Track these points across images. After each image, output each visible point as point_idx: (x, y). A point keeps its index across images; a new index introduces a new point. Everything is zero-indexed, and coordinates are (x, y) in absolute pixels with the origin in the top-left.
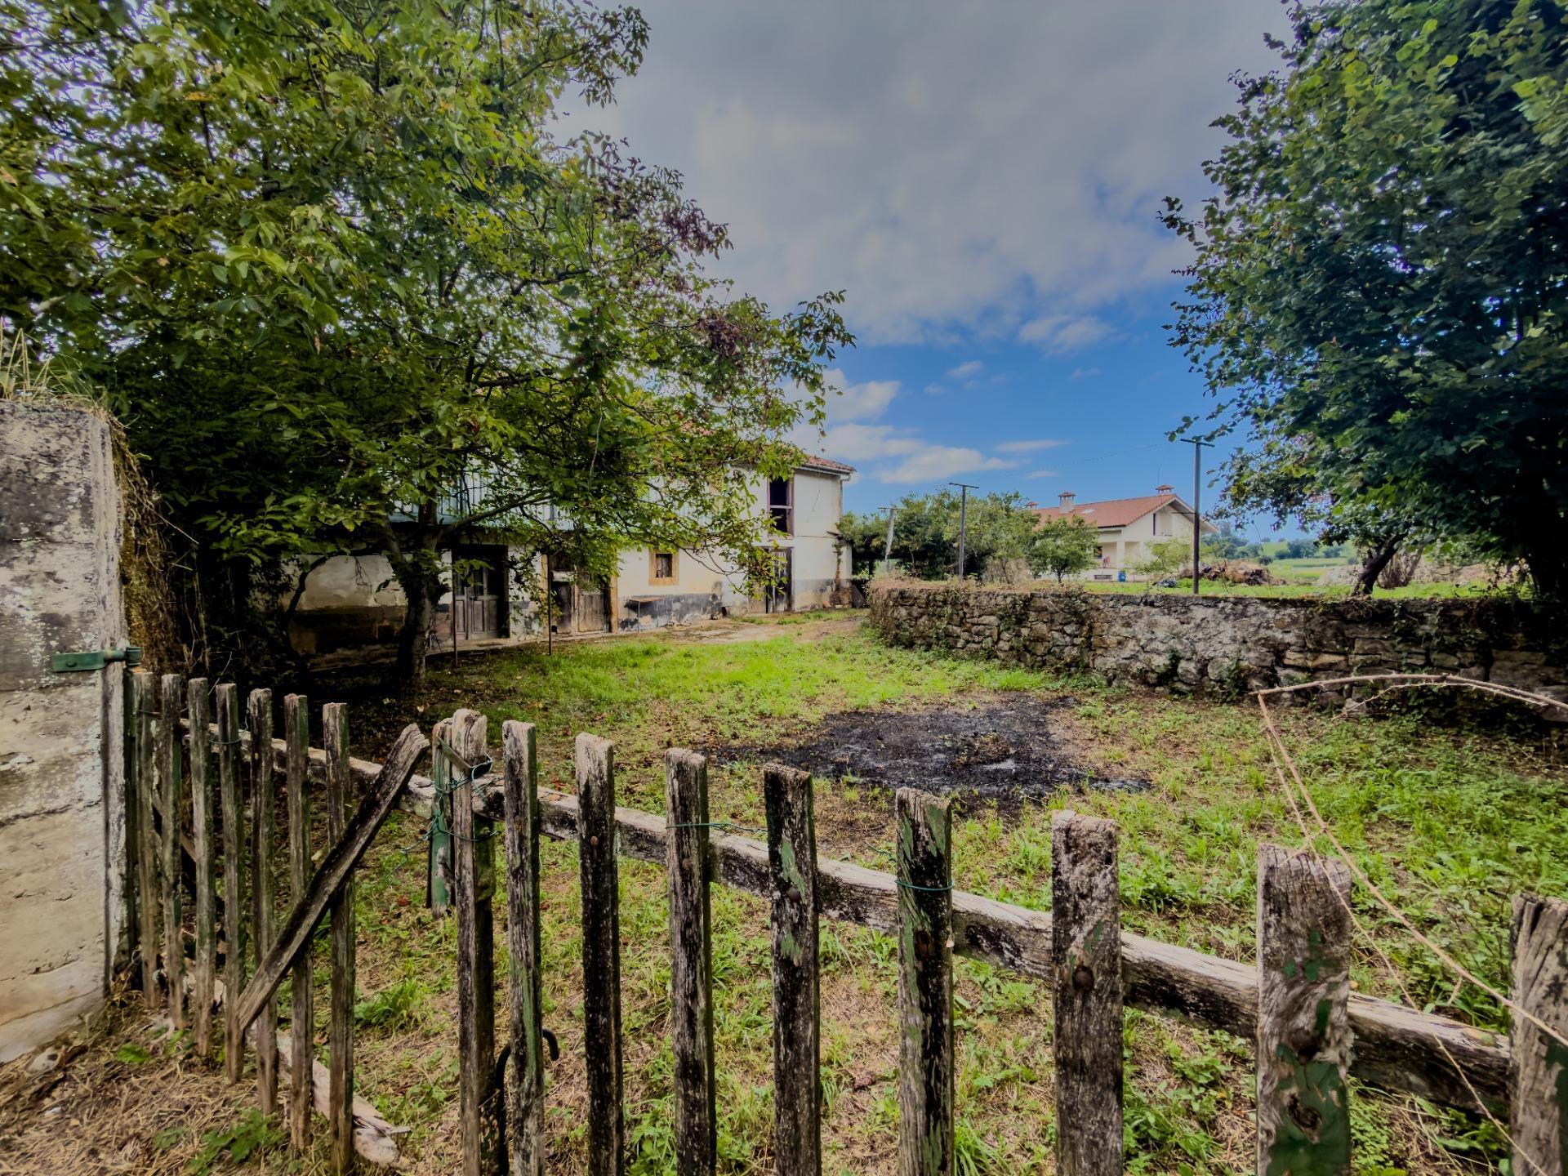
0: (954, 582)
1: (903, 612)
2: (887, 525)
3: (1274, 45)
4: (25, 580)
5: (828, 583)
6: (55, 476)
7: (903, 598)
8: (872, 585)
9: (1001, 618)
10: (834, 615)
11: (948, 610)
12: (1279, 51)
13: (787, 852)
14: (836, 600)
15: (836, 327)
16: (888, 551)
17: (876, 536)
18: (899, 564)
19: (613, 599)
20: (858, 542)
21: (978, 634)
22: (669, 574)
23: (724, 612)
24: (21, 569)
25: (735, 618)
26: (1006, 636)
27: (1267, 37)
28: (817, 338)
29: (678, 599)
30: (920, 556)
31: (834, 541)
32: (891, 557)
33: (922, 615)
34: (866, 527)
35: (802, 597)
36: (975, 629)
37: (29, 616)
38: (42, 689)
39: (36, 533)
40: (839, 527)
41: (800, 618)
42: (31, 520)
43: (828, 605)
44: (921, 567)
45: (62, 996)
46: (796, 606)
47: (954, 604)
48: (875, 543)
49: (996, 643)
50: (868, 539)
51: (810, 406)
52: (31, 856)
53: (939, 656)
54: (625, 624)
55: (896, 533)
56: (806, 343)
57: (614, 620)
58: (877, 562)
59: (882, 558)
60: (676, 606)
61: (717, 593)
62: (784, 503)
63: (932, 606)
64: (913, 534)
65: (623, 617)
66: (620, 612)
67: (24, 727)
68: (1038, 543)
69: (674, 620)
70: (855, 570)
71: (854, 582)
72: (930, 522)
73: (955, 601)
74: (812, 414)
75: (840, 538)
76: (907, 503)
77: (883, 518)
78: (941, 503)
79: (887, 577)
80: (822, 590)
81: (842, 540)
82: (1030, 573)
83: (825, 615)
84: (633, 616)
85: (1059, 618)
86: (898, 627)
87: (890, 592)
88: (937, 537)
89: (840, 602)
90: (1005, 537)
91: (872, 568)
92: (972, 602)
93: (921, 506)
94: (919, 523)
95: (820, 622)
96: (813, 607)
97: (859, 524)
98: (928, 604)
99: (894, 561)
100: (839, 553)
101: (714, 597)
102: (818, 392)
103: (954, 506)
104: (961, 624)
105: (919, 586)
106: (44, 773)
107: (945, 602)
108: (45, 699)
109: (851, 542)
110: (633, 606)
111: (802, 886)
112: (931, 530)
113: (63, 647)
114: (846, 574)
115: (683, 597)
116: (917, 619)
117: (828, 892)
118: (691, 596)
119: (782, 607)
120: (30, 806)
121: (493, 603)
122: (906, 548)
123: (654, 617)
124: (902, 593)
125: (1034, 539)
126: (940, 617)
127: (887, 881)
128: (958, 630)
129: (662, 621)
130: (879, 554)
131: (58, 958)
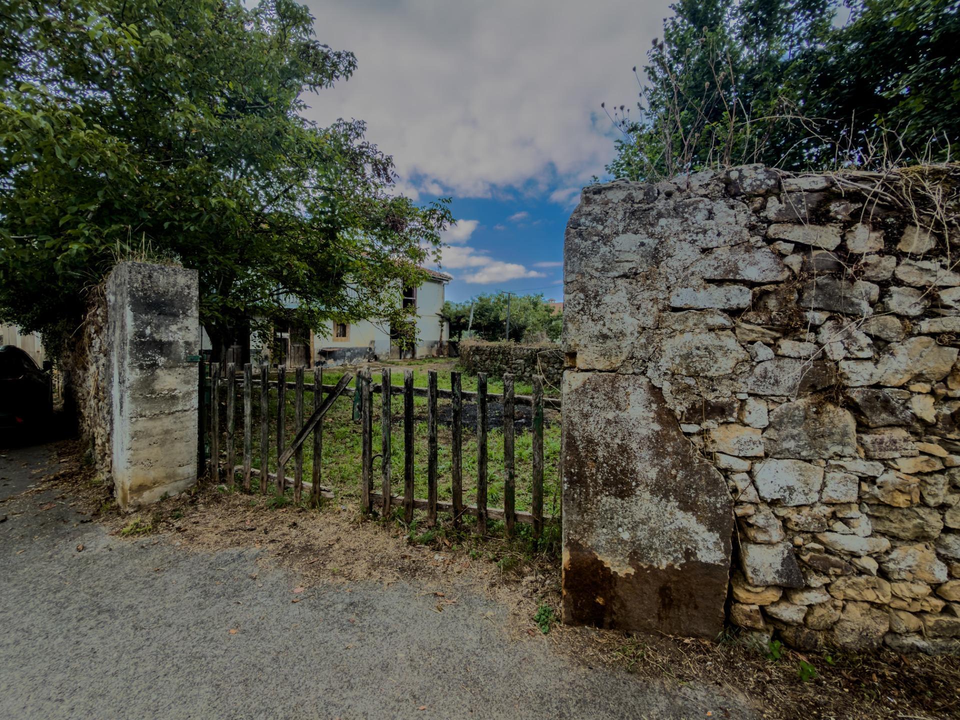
0: (504, 343)
1: (478, 358)
2: (470, 311)
3: (642, 109)
4: (180, 329)
5: (436, 342)
6: (189, 293)
7: (478, 350)
8: (461, 343)
9: (526, 360)
10: (440, 360)
11: (501, 356)
12: (643, 112)
13: (456, 388)
14: (440, 352)
15: (448, 215)
16: (470, 325)
17: (463, 316)
18: (476, 333)
19: (312, 349)
20: (453, 320)
21: (515, 369)
22: (344, 335)
23: (376, 358)
24: (180, 325)
25: (382, 362)
26: (528, 369)
27: (639, 105)
28: (438, 220)
29: (349, 350)
30: (487, 328)
31: (439, 318)
32: (471, 329)
33: (487, 359)
34: (457, 312)
35: (421, 351)
36: (513, 366)
37: (181, 342)
38: (184, 367)
39: (184, 313)
40: (442, 311)
41: (421, 362)
42: (183, 308)
43: (435, 355)
44: (488, 335)
45: (186, 476)
46: (418, 355)
47: (503, 354)
48: (463, 320)
49: (523, 373)
50: (458, 318)
51: (434, 253)
52: (179, 425)
53: (495, 380)
54: (318, 364)
55: (474, 315)
56: (433, 222)
57: (312, 361)
58: (464, 332)
59: (466, 329)
60: (348, 354)
61: (372, 347)
62: (411, 296)
63: (492, 354)
64: (484, 316)
65: (317, 360)
66: (315, 357)
67: (179, 380)
68: (553, 323)
69: (347, 362)
70: (451, 336)
71: (449, 342)
72: (493, 310)
73: (504, 352)
74: (435, 257)
75: (442, 317)
76: (481, 299)
77: (467, 306)
78: (499, 300)
79: (469, 340)
80: (432, 347)
81: (444, 318)
82: (549, 340)
83: (435, 361)
84: (323, 359)
85: (552, 360)
86: (475, 365)
87: (471, 347)
88: (496, 318)
89: (442, 354)
90: (532, 320)
91: (460, 336)
92: (512, 352)
93: (488, 300)
94: (487, 310)
95: (432, 364)
96: (427, 356)
97: (453, 309)
98: (490, 353)
99: (473, 331)
100: (442, 326)
101: (370, 349)
102: (438, 247)
103: (506, 302)
104: (507, 364)
105: (485, 344)
106: (184, 397)
107: (499, 353)
108: (184, 371)
109: (448, 320)
110: (323, 353)
111: (459, 395)
112: (493, 315)
113: (190, 353)
114: (445, 338)
115: (352, 349)
116: (485, 361)
117: (464, 396)
118: (357, 348)
119: (409, 356)
120: (180, 408)
121: (240, 350)
122: (480, 324)
123: (335, 360)
124: (477, 348)
125: (551, 321)
126: (496, 360)
127: (476, 392)
128: (505, 367)
129: (340, 362)
130: (465, 327)
131: (185, 462)
